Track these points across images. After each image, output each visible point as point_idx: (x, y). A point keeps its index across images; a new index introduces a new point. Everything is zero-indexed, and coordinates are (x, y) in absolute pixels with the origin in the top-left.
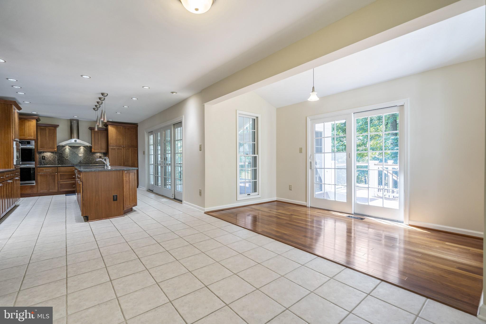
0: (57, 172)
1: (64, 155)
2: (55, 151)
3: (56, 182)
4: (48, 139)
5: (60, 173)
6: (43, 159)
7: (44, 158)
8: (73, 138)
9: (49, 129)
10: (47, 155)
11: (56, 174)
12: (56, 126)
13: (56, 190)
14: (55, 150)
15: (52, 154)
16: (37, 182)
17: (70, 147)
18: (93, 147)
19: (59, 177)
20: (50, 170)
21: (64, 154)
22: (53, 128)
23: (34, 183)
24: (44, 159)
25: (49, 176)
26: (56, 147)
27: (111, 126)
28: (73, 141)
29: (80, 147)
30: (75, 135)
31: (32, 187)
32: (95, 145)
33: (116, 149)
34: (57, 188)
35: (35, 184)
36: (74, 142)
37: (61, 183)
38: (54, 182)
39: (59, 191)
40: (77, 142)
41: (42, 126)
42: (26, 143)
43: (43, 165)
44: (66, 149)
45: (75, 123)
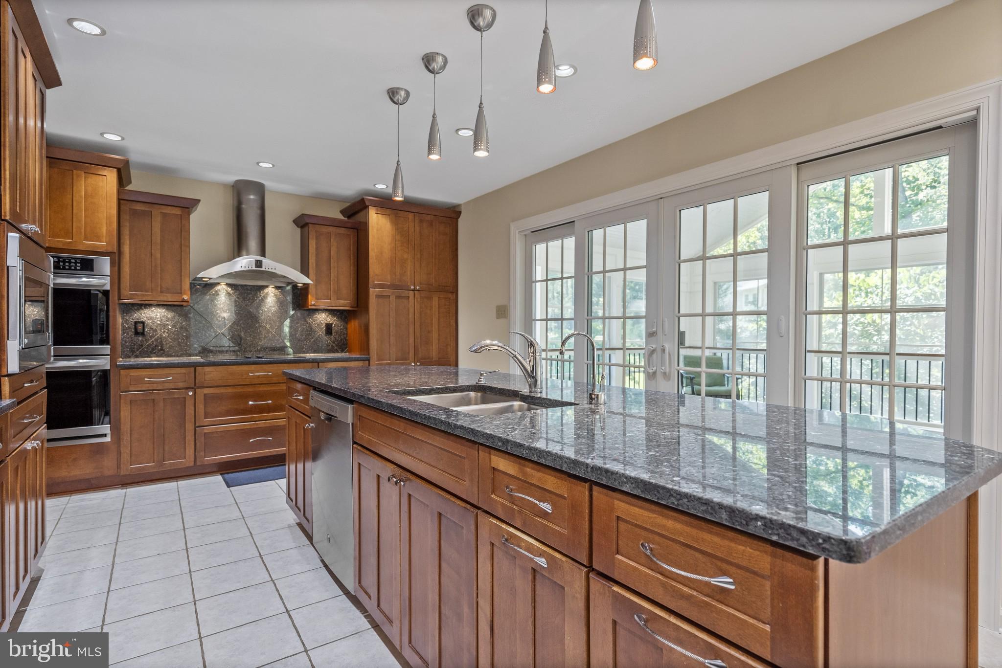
0: (194, 389)
1: (213, 319)
2: (182, 301)
3: (190, 427)
4: (158, 256)
5: (206, 391)
6: (137, 333)
7: (139, 329)
8: (244, 252)
9: (164, 215)
10: (151, 318)
11: (191, 394)
12: (187, 206)
13: (188, 461)
14: (184, 297)
15: (170, 315)
16: (116, 431)
17: (234, 287)
18: (312, 290)
19: (201, 407)
20: (168, 378)
21: (212, 313)
22: (178, 211)
23: (105, 435)
24: (143, 334)
25: (161, 404)
26: (186, 286)
27: (377, 210)
28: (243, 263)
29: (266, 291)
30: (253, 243)
31: (100, 449)
32: (317, 282)
33: (393, 298)
34: (190, 452)
35: (108, 439)
36: (254, 268)
37: (207, 429)
38: (182, 425)
39: (198, 463)
40: (263, 269)
41: (139, 203)
42: (79, 265)
43: (137, 357)
44: (218, 294)
45: (253, 194)
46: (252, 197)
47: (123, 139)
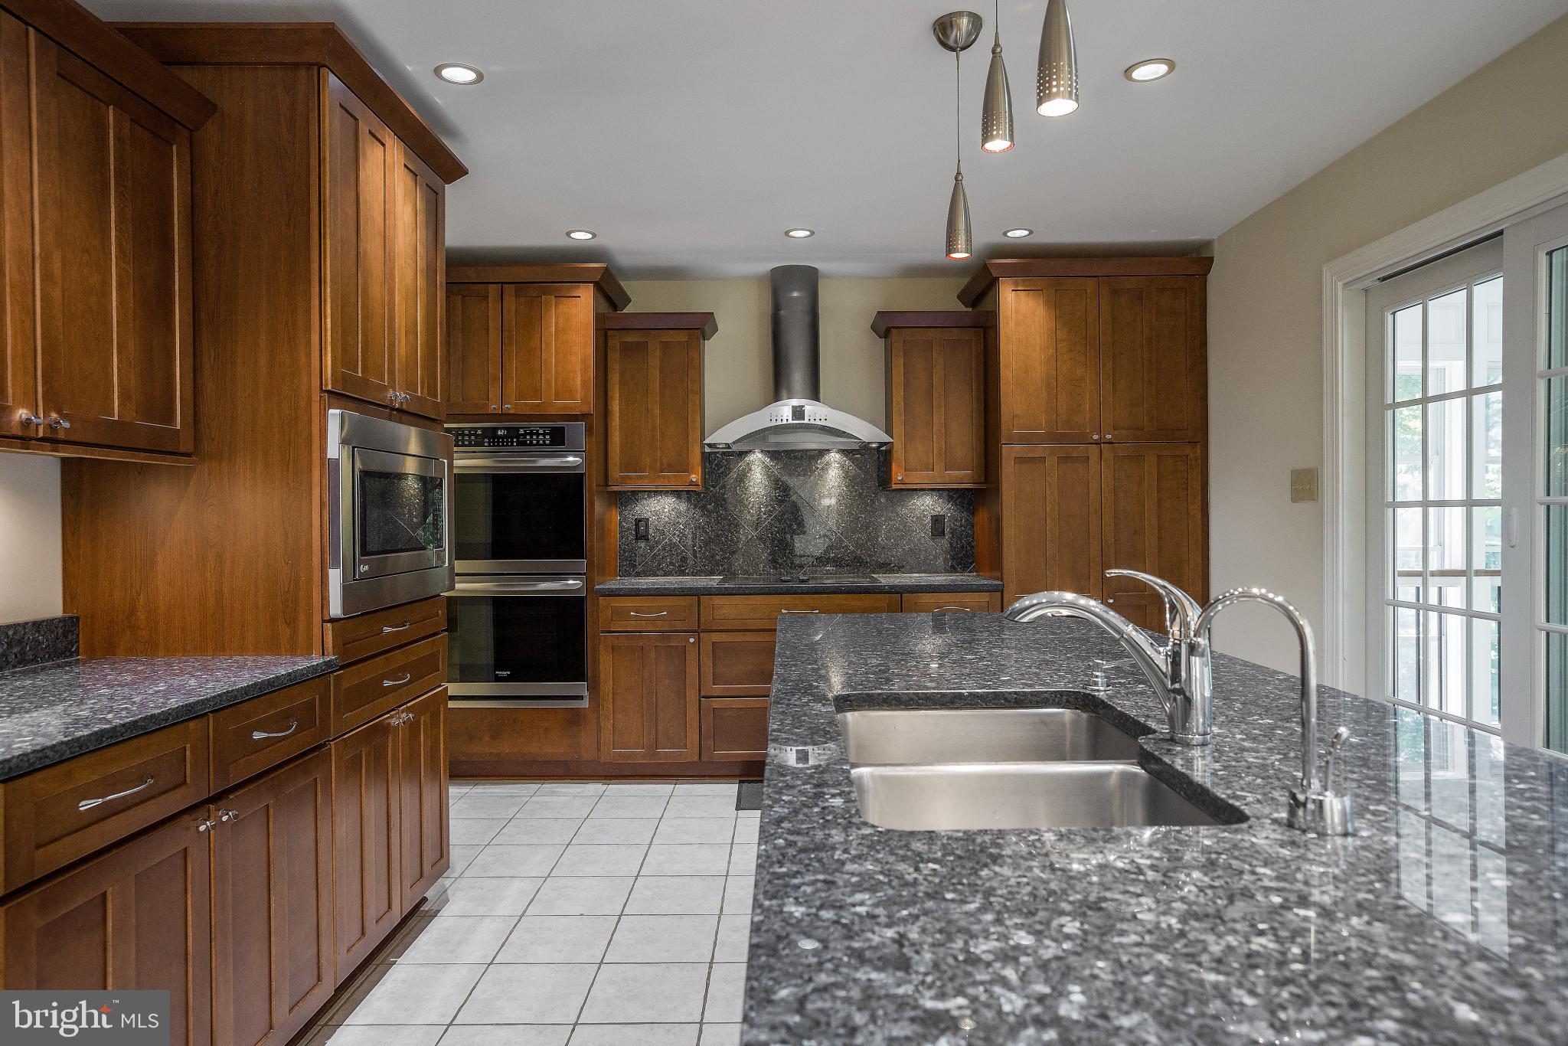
0: (697, 632)
1: (741, 511)
2: (691, 483)
3: (692, 695)
4: (657, 412)
5: (716, 637)
6: (638, 538)
7: (641, 530)
8: (784, 394)
9: (666, 346)
10: (656, 513)
11: (692, 640)
12: (700, 326)
13: (688, 753)
14: (694, 478)
15: (683, 506)
16: (594, 689)
17: (774, 455)
18: (898, 453)
19: (707, 662)
20: (662, 609)
21: (741, 502)
22: (683, 337)
23: (581, 698)
24: (645, 537)
25: (653, 654)
26: (696, 458)
27: (1016, 284)
28: (784, 412)
29: (827, 458)
30: (798, 376)
31: (575, 719)
32: (909, 437)
33: (1051, 462)
34: (693, 737)
35: (585, 704)
36: (790, 421)
37: (717, 703)
38: (681, 693)
39: (704, 759)
40: (806, 421)
41: (631, 331)
42: (548, 437)
43: (638, 575)
44: (750, 469)
45: (798, 290)
46: (795, 294)
47: (594, 236)
